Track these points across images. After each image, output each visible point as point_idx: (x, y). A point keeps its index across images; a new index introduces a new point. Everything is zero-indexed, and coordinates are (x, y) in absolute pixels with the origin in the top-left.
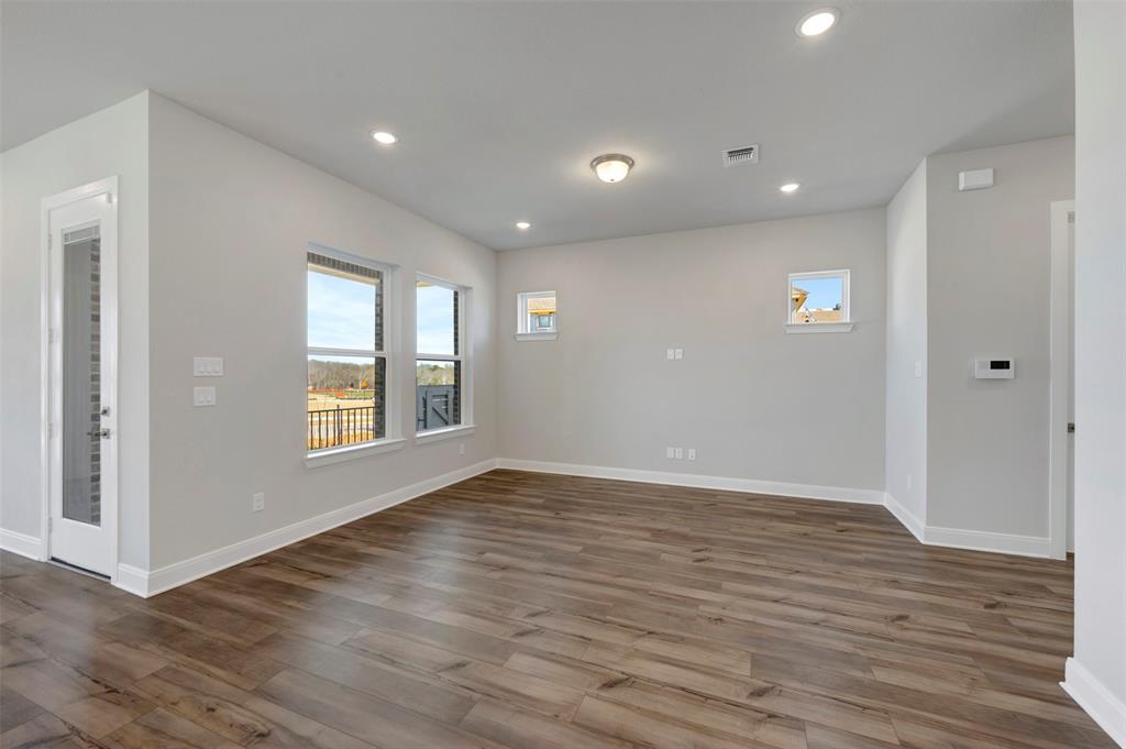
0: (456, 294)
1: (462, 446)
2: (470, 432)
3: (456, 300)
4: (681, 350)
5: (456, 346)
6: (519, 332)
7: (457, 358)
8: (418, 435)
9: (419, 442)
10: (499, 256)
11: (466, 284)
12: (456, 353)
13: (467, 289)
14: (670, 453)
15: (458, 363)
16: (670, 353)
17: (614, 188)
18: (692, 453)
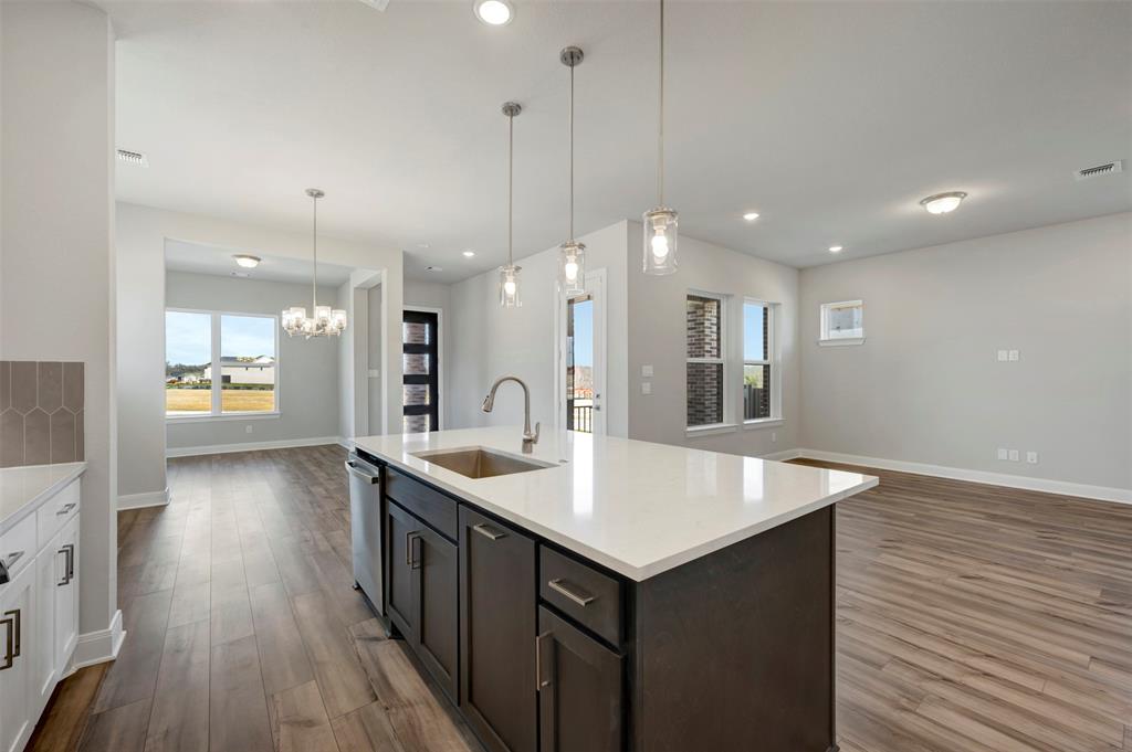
0: (765, 309)
1: (774, 434)
2: (781, 424)
3: (765, 314)
4: (1016, 352)
5: (765, 353)
6: (822, 338)
7: (766, 362)
8: (746, 422)
9: (747, 428)
10: (802, 274)
11: (774, 301)
12: (765, 358)
13: (775, 305)
14: (1002, 454)
15: (767, 368)
16: (1002, 355)
17: (942, 218)
18: (1032, 456)
